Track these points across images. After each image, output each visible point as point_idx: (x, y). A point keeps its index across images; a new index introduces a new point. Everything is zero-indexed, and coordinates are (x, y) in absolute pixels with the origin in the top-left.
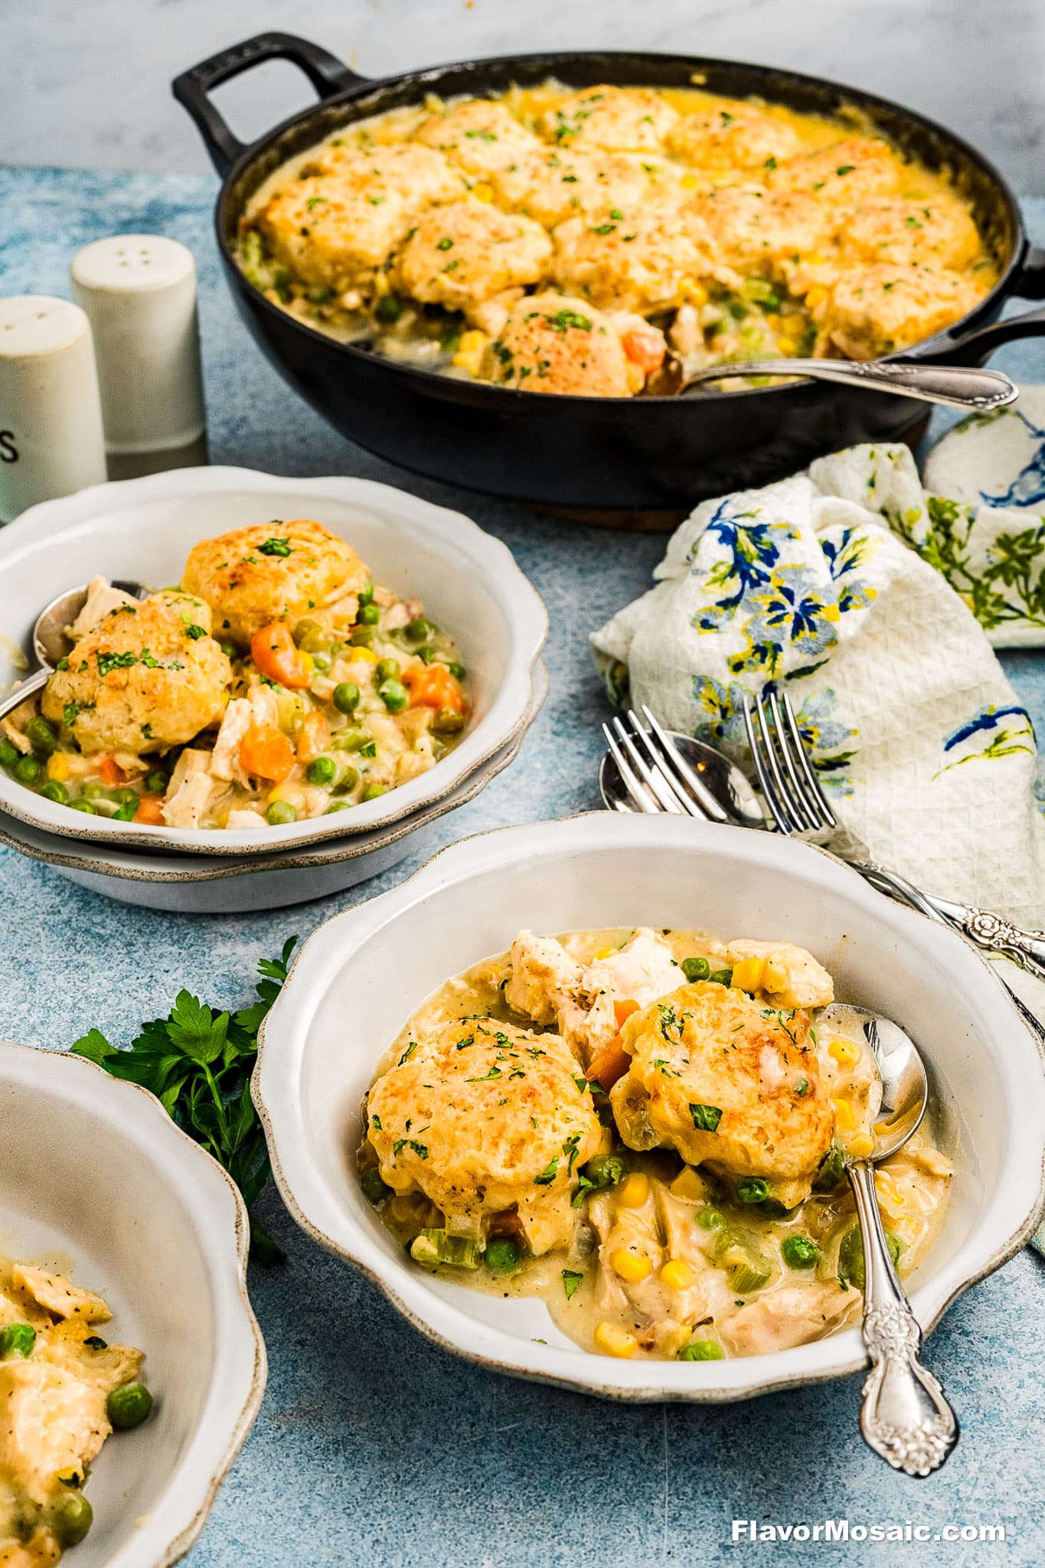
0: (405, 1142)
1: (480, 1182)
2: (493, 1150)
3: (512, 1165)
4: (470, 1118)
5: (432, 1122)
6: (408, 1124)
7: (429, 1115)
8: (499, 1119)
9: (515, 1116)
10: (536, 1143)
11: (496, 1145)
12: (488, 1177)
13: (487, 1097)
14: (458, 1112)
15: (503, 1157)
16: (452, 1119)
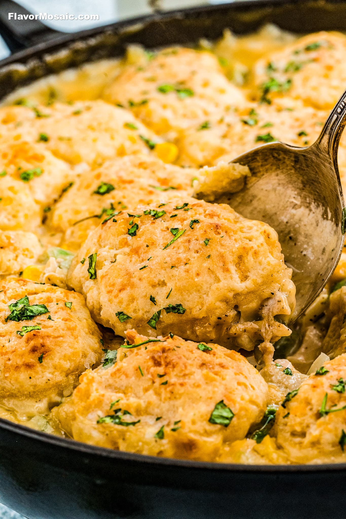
1: (233, 302)
2: (228, 275)
3: (246, 277)
4: (194, 267)
6: (152, 299)
8: (214, 253)
9: (222, 245)
10: (250, 253)
11: (228, 270)
12: (237, 295)
13: (191, 247)
14: (182, 268)
15: (237, 276)
16: (184, 274)
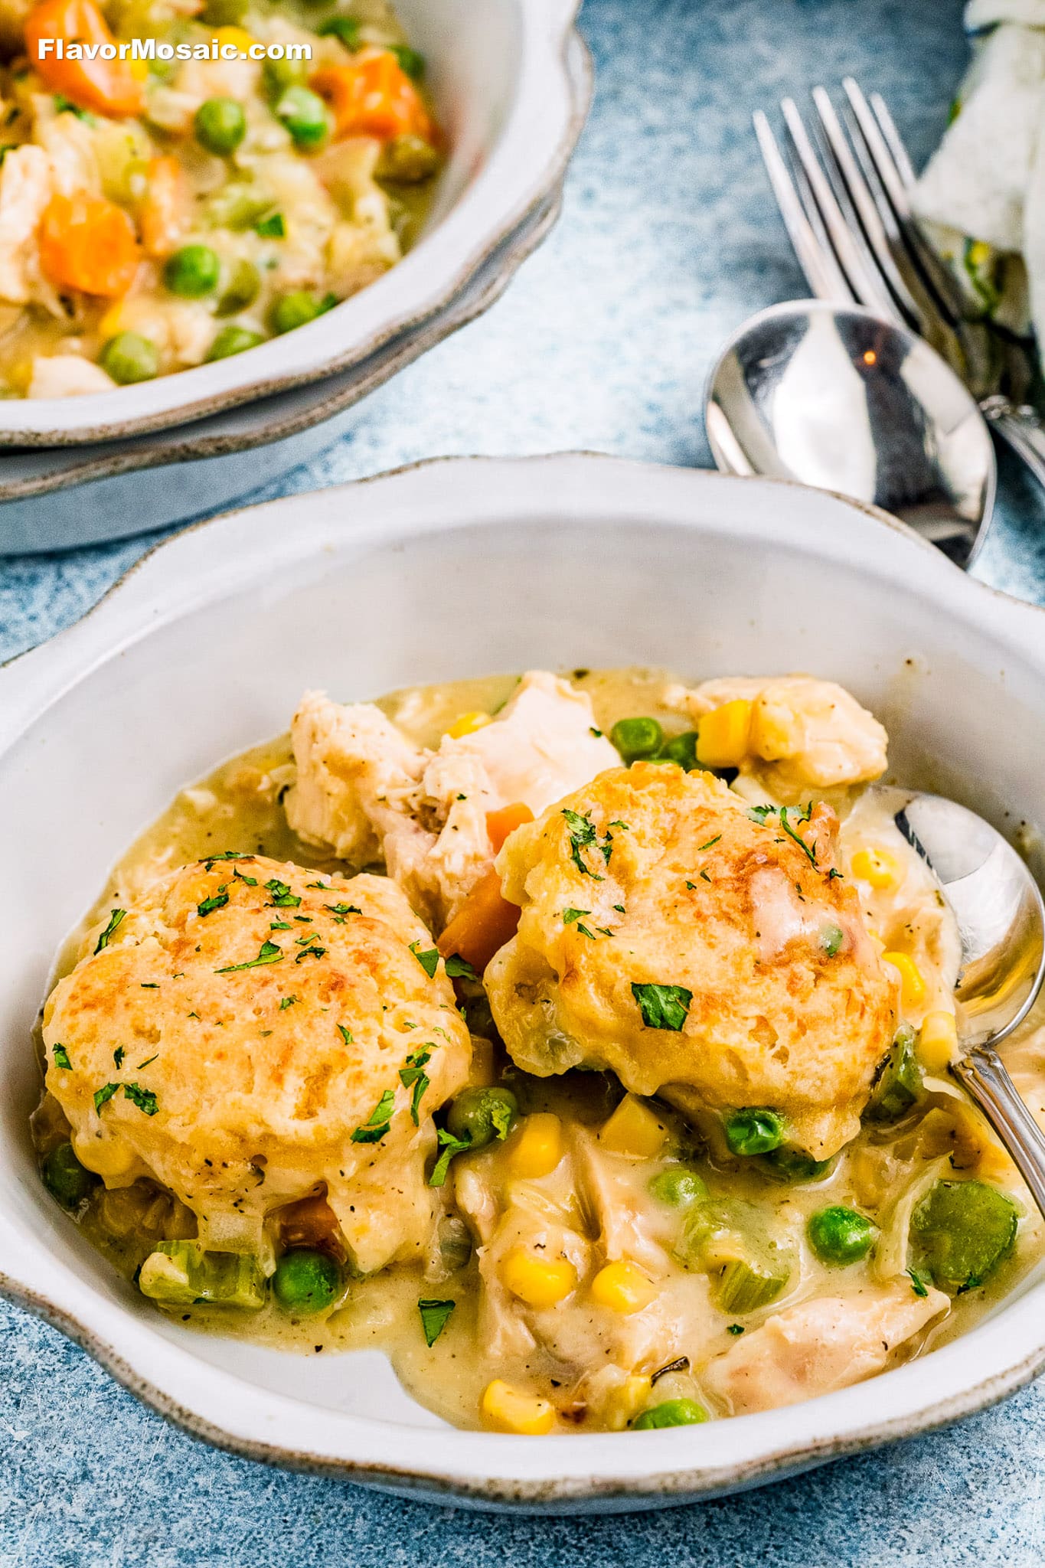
0: (115, 1087)
5: (162, 1048)
7: (153, 1036)
